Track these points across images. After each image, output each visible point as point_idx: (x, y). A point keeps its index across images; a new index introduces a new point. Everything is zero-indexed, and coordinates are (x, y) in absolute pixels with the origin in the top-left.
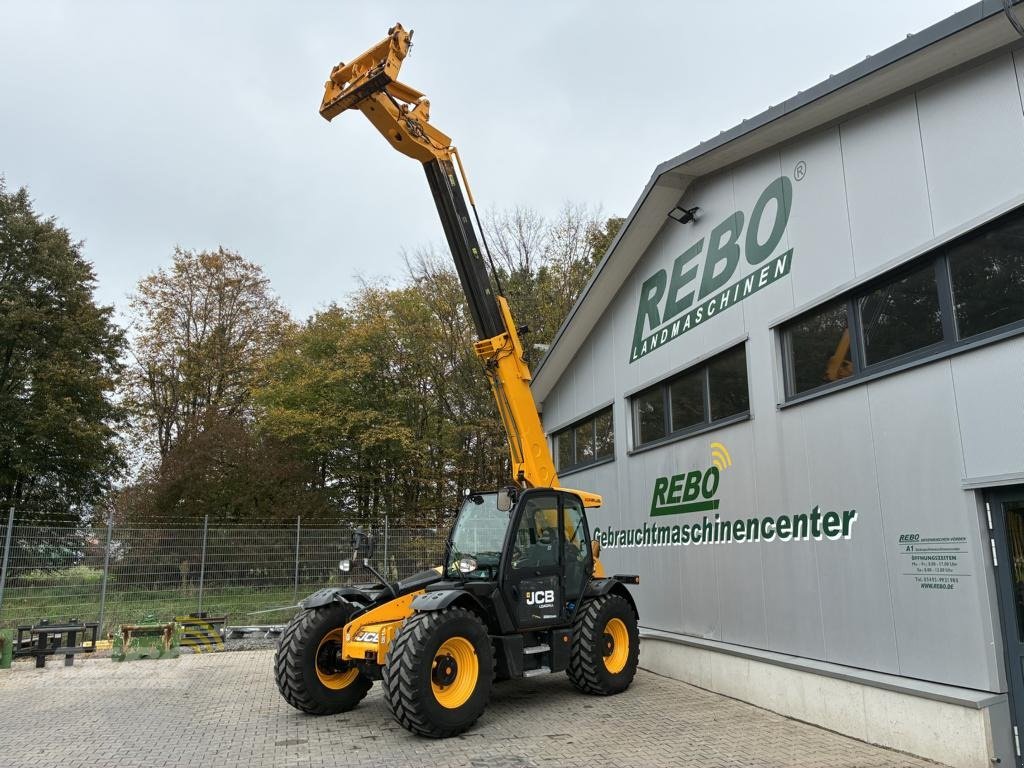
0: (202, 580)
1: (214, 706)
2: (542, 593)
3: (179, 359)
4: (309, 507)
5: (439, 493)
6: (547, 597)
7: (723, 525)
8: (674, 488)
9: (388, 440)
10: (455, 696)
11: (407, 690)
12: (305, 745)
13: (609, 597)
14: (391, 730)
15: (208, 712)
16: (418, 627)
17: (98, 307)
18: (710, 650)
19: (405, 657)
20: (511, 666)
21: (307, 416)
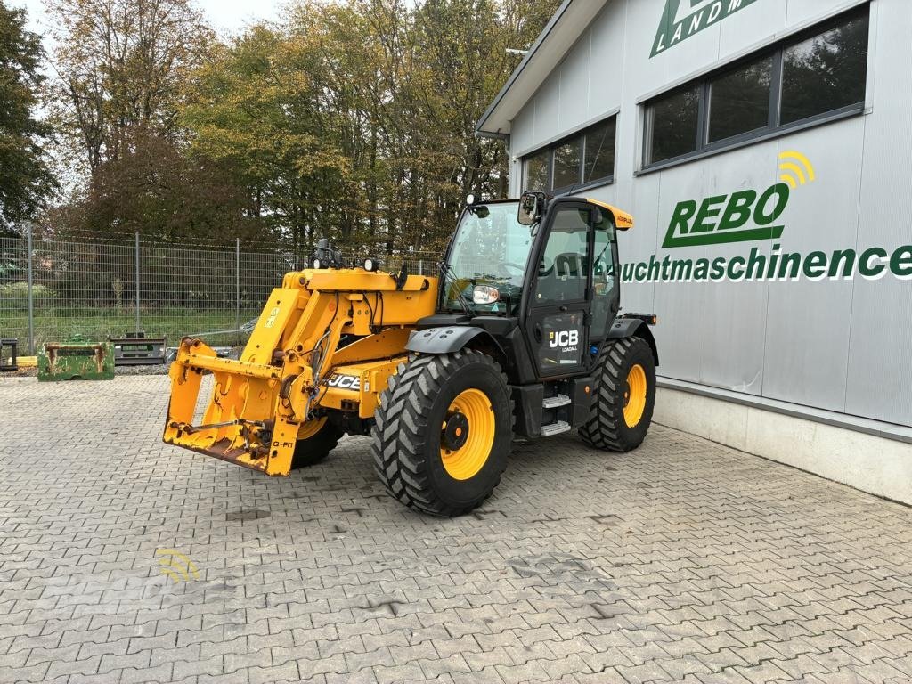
0: (138, 299)
1: (149, 448)
2: (565, 333)
3: (100, 75)
4: (247, 232)
6: (571, 338)
7: (786, 259)
8: (704, 212)
9: (325, 170)
10: (465, 464)
11: (410, 460)
12: (268, 520)
13: (634, 340)
14: (378, 497)
15: (140, 456)
16: (422, 376)
17: (10, 9)
18: (748, 406)
19: (407, 417)
20: (530, 423)
21: (241, 136)
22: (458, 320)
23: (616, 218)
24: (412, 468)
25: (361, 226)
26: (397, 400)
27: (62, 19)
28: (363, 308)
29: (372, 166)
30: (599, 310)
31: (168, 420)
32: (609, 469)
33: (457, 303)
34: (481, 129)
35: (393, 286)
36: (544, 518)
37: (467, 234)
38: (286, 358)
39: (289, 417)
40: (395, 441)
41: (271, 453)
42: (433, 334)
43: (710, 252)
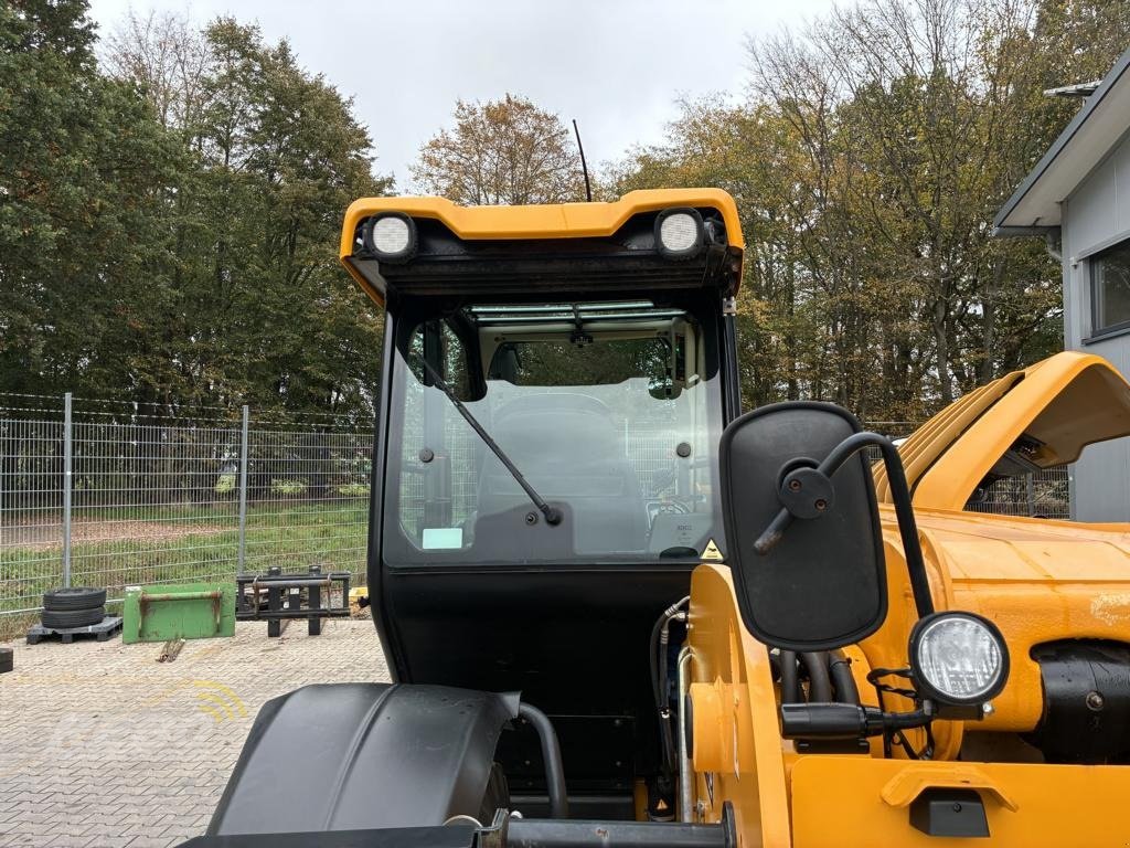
27: (431, 186)
29: (790, 313)
34: (1005, 223)
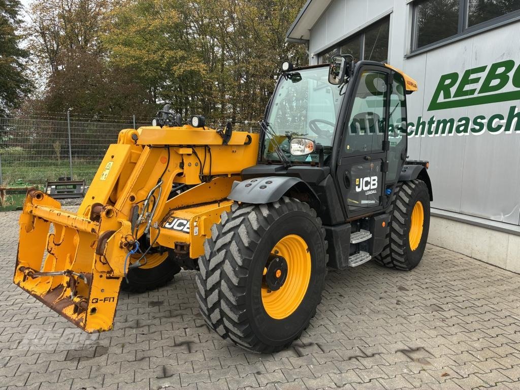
0: (71, 155)
2: (368, 179)
5: (222, 111)
6: (372, 183)
9: (192, 73)
11: (231, 310)
13: (417, 183)
16: (243, 226)
18: (509, 233)
19: (227, 267)
20: (340, 259)
21: (138, 52)
22: (277, 170)
23: (406, 83)
24: (235, 317)
25: (216, 109)
26: (219, 250)
28: (192, 160)
29: (222, 71)
30: (392, 159)
31: (17, 264)
32: (401, 289)
33: (275, 155)
34: (290, 37)
35: (219, 141)
36: (358, 353)
37: (283, 96)
38: (103, 214)
39: (109, 272)
40: (217, 291)
41: (89, 310)
42: (254, 184)
43: (471, 112)
